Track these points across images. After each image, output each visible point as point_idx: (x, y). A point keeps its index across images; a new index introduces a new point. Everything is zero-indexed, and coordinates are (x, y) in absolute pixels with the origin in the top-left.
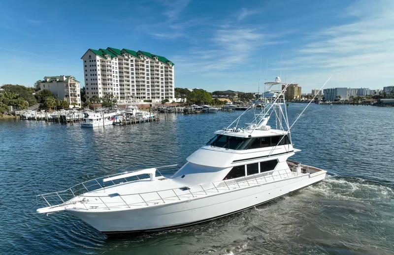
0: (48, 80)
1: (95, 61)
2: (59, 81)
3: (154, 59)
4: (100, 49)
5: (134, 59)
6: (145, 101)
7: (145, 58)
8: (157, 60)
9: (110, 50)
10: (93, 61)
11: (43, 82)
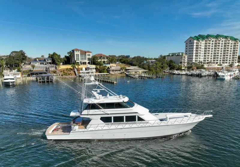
0: (170, 55)
1: (193, 43)
2: (177, 55)
3: (227, 39)
4: (195, 36)
5: (214, 40)
6: (218, 65)
7: (221, 39)
8: (229, 39)
9: (200, 36)
10: (192, 43)
11: (168, 56)
